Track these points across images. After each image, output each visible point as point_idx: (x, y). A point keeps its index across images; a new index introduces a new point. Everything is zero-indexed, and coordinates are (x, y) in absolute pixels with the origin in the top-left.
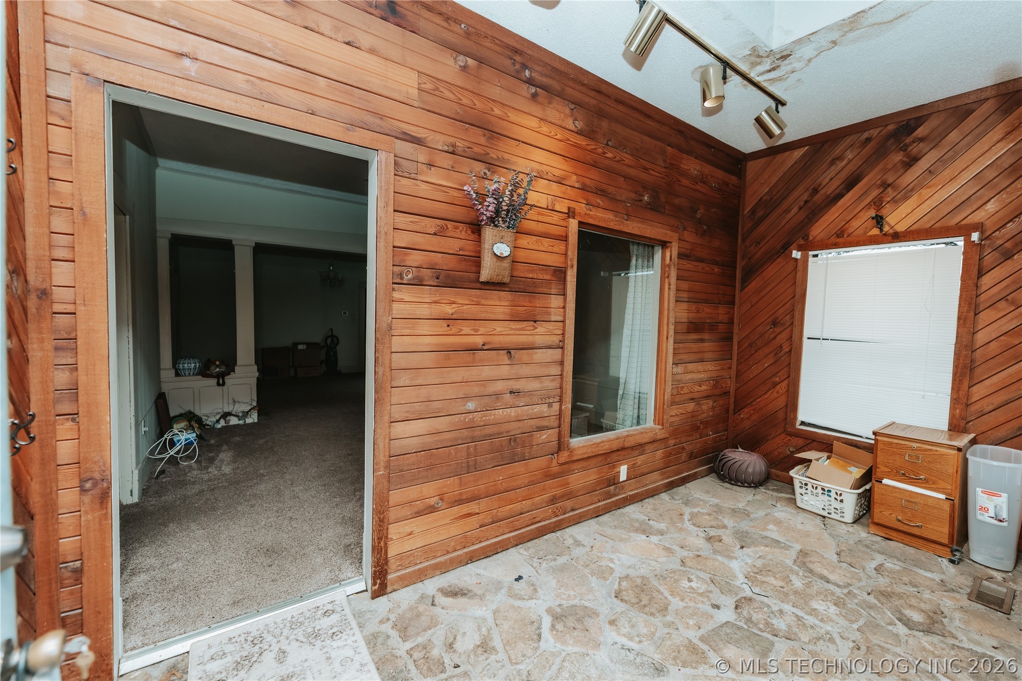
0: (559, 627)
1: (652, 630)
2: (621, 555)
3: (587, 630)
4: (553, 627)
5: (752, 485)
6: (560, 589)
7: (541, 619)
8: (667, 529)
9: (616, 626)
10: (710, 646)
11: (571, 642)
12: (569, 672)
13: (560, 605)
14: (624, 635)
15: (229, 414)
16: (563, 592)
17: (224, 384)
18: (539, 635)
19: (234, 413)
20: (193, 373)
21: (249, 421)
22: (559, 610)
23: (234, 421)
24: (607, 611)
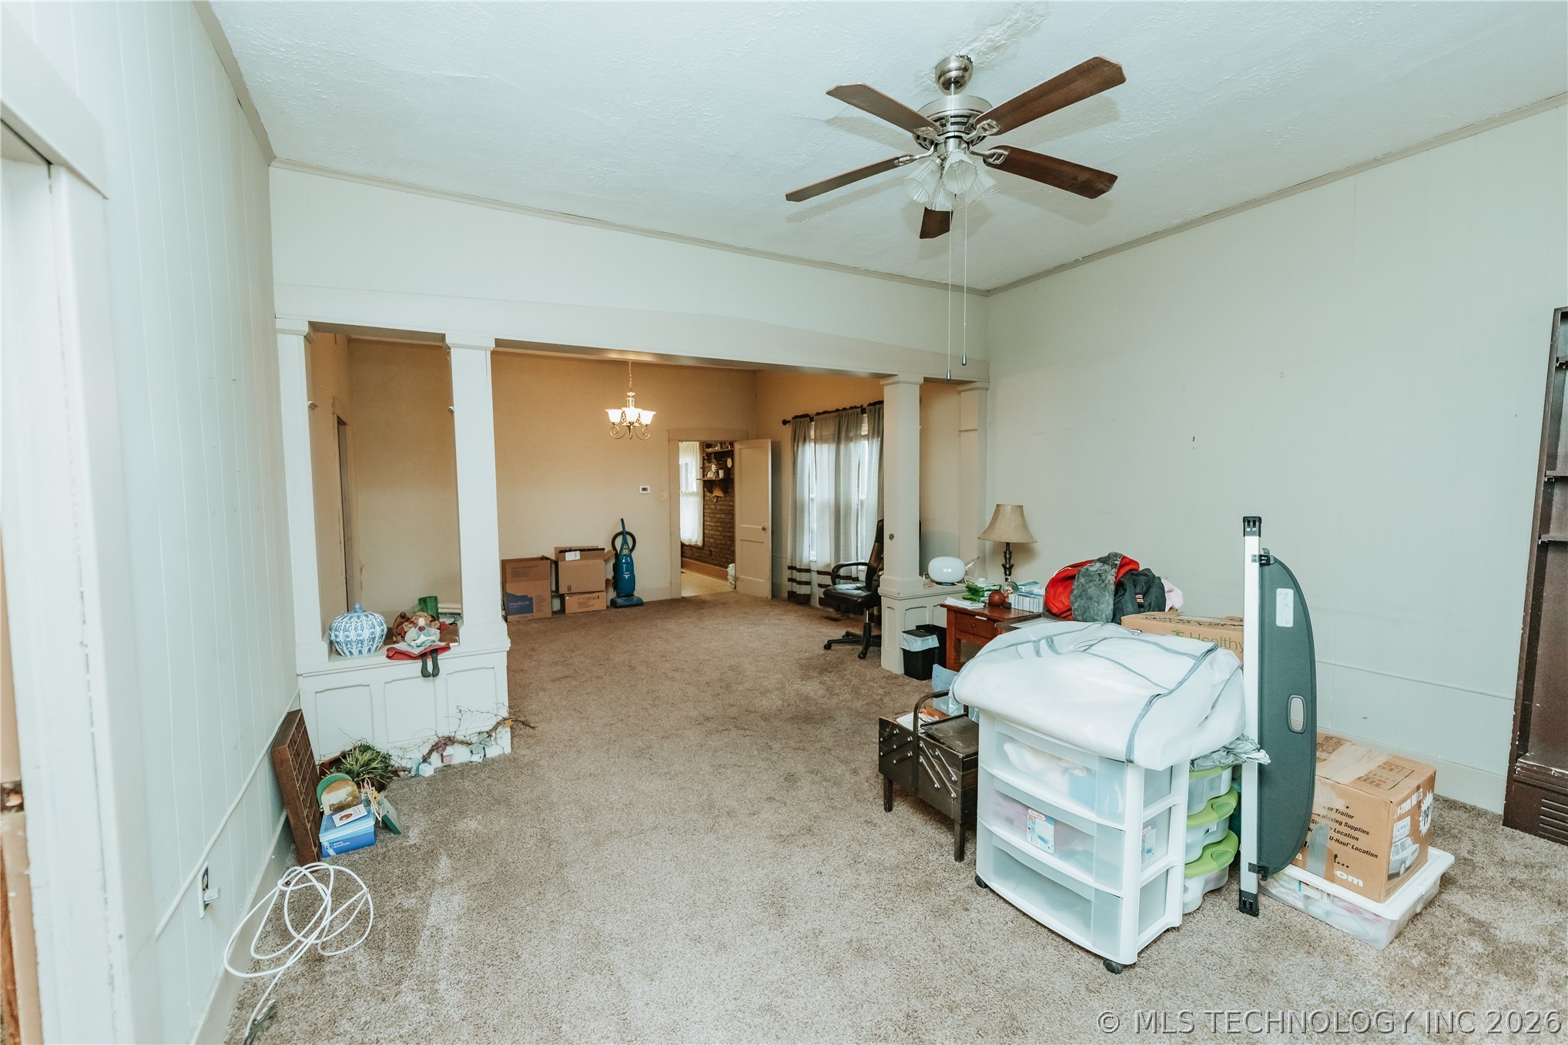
15: (450, 741)
17: (436, 672)
19: (459, 737)
20: (369, 650)
21: (493, 752)
23: (458, 755)
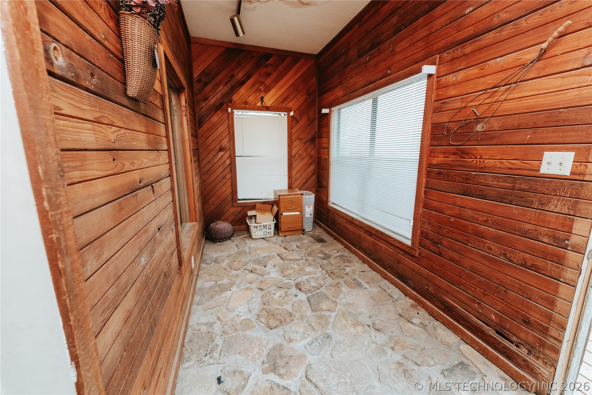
0: (282, 371)
1: (303, 326)
2: (238, 309)
3: (291, 356)
4: (281, 376)
5: (225, 240)
6: (248, 356)
7: (270, 380)
8: (231, 280)
9: (294, 340)
10: (319, 311)
11: (296, 370)
12: (320, 381)
13: (263, 363)
14: (301, 340)
16: (252, 355)
18: (285, 388)
22: (267, 365)
24: (280, 339)
